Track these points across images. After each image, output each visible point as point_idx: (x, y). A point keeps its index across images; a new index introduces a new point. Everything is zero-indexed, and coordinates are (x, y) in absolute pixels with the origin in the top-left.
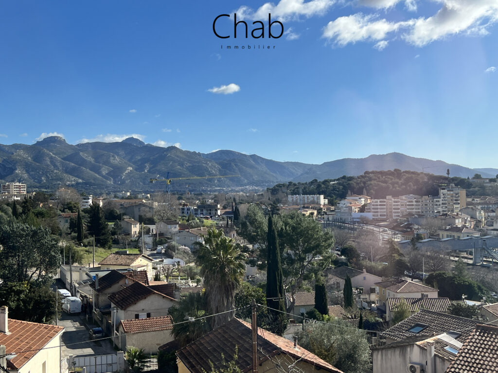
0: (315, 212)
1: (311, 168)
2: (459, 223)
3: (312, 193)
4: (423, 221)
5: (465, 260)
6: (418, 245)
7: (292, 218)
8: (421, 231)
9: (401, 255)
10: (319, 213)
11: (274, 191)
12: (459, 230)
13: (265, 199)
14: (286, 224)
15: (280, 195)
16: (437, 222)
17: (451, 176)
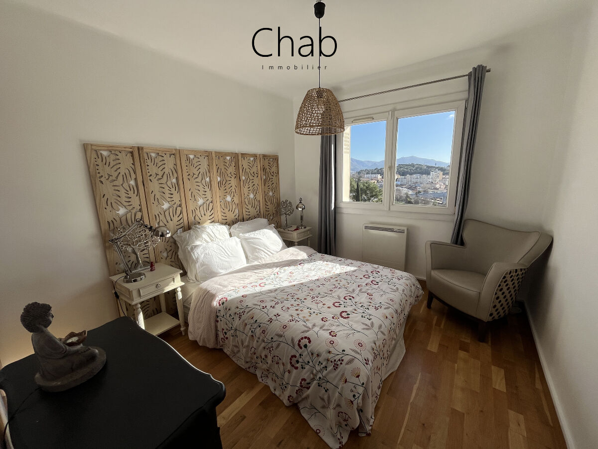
0: (376, 181)
1: (375, 163)
2: (438, 186)
3: (375, 173)
4: (422, 185)
5: (439, 202)
6: (418, 195)
7: (366, 183)
8: (421, 190)
9: (411, 199)
10: (377, 182)
11: (359, 173)
12: (437, 189)
13: (355, 176)
14: (364, 185)
15: (361, 175)
16: (428, 186)
17: (437, 166)
